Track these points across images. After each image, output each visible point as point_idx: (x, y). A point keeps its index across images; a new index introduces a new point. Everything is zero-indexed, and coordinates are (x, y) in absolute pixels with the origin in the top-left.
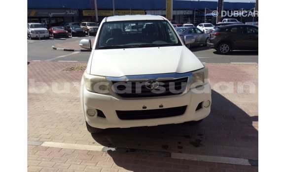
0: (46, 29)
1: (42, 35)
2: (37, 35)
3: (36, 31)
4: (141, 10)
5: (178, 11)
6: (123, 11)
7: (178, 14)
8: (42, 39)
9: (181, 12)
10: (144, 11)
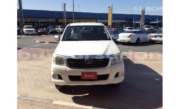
0: (34, 29)
1: (31, 33)
2: (28, 33)
3: (28, 30)
4: (94, 19)
5: (116, 20)
6: (83, 20)
7: (116, 22)
8: (31, 35)
9: (119, 21)
10: (95, 20)
